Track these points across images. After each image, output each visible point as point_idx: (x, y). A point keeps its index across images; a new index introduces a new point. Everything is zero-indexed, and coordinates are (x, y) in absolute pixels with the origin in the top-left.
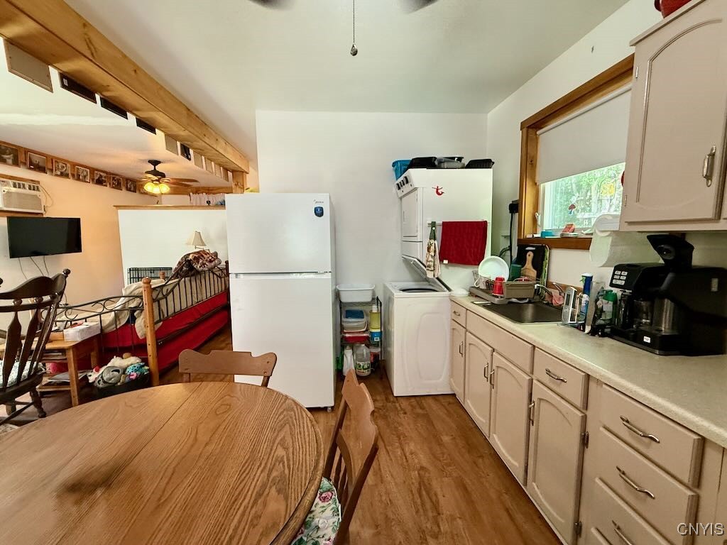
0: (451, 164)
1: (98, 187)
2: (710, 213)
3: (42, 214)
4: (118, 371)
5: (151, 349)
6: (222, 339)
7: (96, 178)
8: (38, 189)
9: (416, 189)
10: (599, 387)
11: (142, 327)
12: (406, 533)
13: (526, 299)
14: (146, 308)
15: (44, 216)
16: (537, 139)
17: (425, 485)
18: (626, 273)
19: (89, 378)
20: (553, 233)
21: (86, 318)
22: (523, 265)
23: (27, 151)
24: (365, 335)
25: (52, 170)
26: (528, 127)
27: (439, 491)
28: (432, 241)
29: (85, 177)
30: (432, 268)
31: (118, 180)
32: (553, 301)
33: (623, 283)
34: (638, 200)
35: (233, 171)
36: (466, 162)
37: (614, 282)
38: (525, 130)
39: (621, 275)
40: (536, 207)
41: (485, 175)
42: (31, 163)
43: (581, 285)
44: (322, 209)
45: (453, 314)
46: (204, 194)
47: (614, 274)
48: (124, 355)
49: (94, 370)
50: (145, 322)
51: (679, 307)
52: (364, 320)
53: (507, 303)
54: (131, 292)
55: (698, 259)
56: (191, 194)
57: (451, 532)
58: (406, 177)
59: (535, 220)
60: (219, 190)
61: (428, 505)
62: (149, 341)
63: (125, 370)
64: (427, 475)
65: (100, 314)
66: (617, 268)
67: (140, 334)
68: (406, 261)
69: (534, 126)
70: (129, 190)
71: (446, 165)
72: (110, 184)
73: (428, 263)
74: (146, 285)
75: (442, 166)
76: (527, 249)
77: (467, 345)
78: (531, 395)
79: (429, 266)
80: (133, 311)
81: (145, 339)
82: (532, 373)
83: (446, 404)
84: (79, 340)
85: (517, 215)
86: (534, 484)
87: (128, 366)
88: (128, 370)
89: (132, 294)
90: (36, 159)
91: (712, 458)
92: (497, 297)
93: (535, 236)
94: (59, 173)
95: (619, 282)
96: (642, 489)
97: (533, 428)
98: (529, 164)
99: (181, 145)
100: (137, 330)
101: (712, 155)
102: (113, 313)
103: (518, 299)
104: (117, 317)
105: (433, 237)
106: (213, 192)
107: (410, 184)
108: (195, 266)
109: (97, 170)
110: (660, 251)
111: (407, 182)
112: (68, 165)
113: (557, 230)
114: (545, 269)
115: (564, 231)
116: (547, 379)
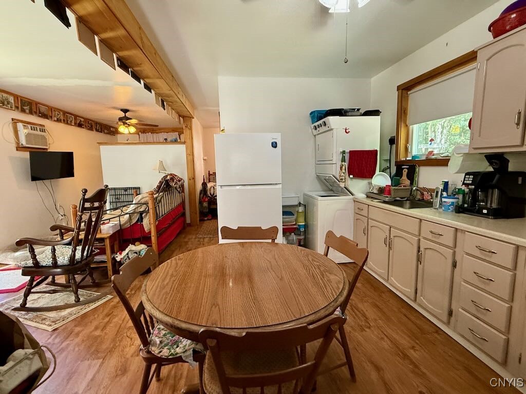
0: (354, 113)
1: (78, 129)
2: (518, 142)
3: (47, 149)
4: (136, 253)
5: (154, 239)
6: (183, 236)
7: (78, 122)
8: (45, 132)
9: (332, 129)
10: (463, 234)
11: (148, 224)
12: (352, 327)
13: (405, 198)
14: (151, 211)
15: (49, 151)
16: (408, 97)
17: (355, 307)
18: (472, 177)
19: (116, 258)
20: (420, 157)
21: (109, 219)
22: (401, 178)
23: (37, 103)
24: (295, 227)
25: (51, 117)
26: (402, 90)
27: (363, 309)
28: (343, 163)
29: (71, 121)
30: (344, 181)
31: (91, 123)
32: (424, 198)
33: (471, 182)
34: (480, 136)
35: (183, 117)
36: (362, 111)
37: (465, 182)
38: (400, 91)
39: (469, 178)
40: (407, 141)
41: (376, 120)
42: (40, 113)
43: (441, 187)
44: (276, 143)
45: (357, 210)
46: (150, 133)
47: (465, 178)
48: (136, 244)
49: (118, 253)
50: (150, 220)
51: (502, 193)
52: (295, 217)
53: (393, 200)
54: (139, 201)
55: (511, 168)
56: (140, 133)
57: (377, 326)
58: (324, 122)
59: (406, 149)
60: (162, 131)
61: (360, 315)
62: (153, 234)
63: (140, 252)
64: (353, 302)
65: (119, 216)
66: (467, 174)
67: (146, 229)
68: (318, 177)
69: (406, 89)
70: (97, 130)
71: (350, 114)
72: (86, 126)
73: (341, 178)
74: (150, 196)
75: (348, 115)
76: (403, 167)
77: (369, 227)
78: (419, 248)
79: (342, 179)
80: (141, 213)
81: (150, 233)
82: (420, 235)
83: (352, 268)
84: (111, 232)
85: (394, 146)
86: (421, 297)
87: (141, 250)
88: (141, 253)
89: (140, 202)
90: (43, 109)
91: (522, 254)
92: (388, 197)
93: (408, 159)
94: (56, 119)
95: (468, 182)
96: (488, 278)
97: (420, 267)
98: (402, 113)
99: (161, 99)
100: (145, 226)
101: (520, 113)
102: (128, 215)
103: (401, 198)
104: (130, 218)
105: (343, 160)
106: (157, 131)
107: (327, 126)
108: (171, 184)
109: (79, 117)
110: (491, 164)
111: (325, 125)
112: (61, 113)
113: (423, 155)
114: (415, 179)
115: (427, 155)
116: (430, 236)
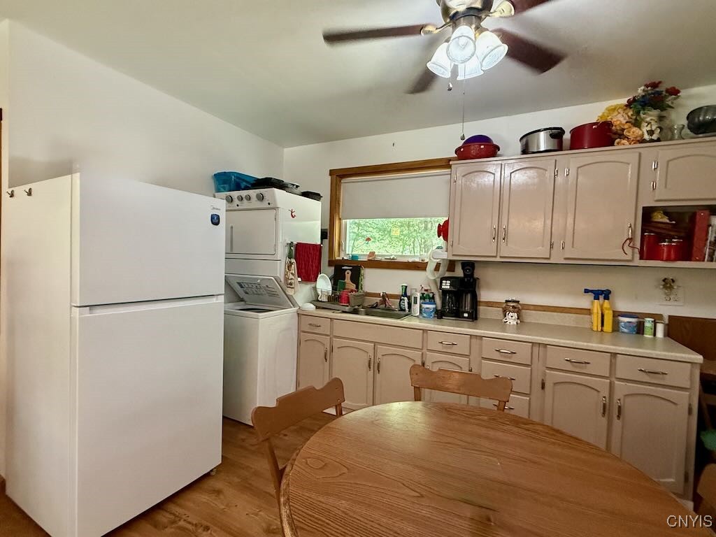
0: (293, 191)
9: (275, 208)
16: (341, 185)
18: (449, 282)
20: (359, 257)
22: (343, 280)
33: (449, 287)
34: (459, 244)
36: (301, 190)
37: (443, 287)
38: (333, 176)
39: (446, 283)
40: (340, 237)
41: (317, 205)
44: (218, 217)
45: (309, 327)
47: (441, 283)
58: (262, 195)
59: (339, 246)
66: (443, 279)
69: (338, 176)
71: (290, 189)
76: (345, 268)
79: (290, 284)
82: (423, 348)
85: (326, 241)
93: (344, 258)
95: (446, 287)
98: (337, 203)
101: (495, 229)
105: (290, 255)
107: (265, 202)
111: (262, 199)
113: (363, 255)
114: (361, 283)
115: (369, 256)
116: (439, 348)
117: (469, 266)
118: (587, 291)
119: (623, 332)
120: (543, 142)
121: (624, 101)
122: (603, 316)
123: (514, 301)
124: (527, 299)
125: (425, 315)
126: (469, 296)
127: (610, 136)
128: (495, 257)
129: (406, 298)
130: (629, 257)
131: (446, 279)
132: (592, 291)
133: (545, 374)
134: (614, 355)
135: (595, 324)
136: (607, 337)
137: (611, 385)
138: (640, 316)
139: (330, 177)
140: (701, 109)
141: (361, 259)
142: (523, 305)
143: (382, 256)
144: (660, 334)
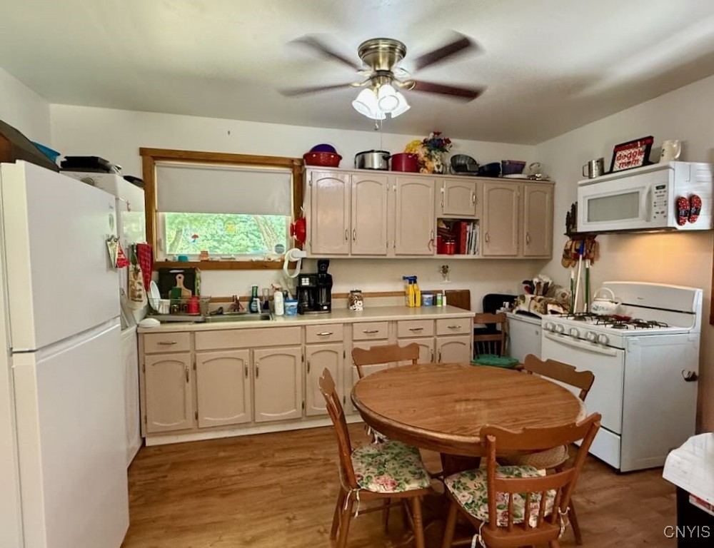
18: (308, 279)
30: (142, 298)
33: (308, 284)
39: (305, 280)
47: (301, 280)
77: (198, 366)
97: (308, 376)
114: (197, 288)
115: (200, 256)
116: (318, 339)
117: (324, 263)
118: (404, 278)
119: (426, 306)
120: (376, 161)
121: (422, 138)
122: (415, 296)
123: (357, 291)
124: (366, 288)
125: (289, 313)
126: (324, 291)
127: (417, 166)
128: (347, 255)
129: (258, 299)
130: (431, 253)
131: (305, 276)
132: (407, 278)
133: (397, 341)
134: (435, 320)
135: (411, 302)
136: (418, 310)
137: (435, 340)
138: (434, 293)
139: (141, 158)
140: (459, 156)
141: (191, 260)
142: (364, 294)
143: (218, 255)
144: (445, 304)
